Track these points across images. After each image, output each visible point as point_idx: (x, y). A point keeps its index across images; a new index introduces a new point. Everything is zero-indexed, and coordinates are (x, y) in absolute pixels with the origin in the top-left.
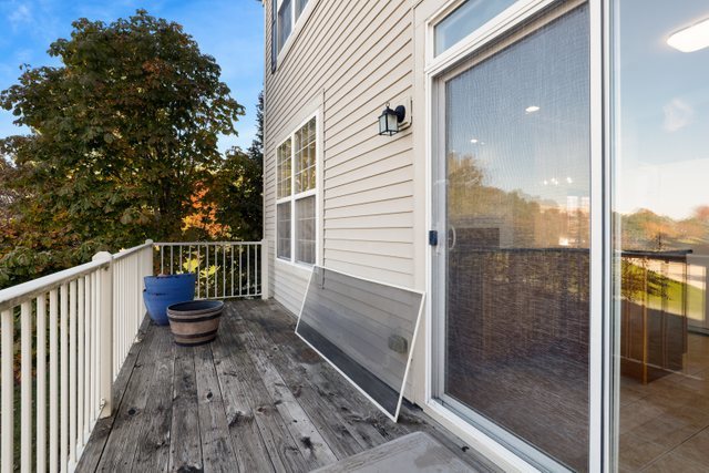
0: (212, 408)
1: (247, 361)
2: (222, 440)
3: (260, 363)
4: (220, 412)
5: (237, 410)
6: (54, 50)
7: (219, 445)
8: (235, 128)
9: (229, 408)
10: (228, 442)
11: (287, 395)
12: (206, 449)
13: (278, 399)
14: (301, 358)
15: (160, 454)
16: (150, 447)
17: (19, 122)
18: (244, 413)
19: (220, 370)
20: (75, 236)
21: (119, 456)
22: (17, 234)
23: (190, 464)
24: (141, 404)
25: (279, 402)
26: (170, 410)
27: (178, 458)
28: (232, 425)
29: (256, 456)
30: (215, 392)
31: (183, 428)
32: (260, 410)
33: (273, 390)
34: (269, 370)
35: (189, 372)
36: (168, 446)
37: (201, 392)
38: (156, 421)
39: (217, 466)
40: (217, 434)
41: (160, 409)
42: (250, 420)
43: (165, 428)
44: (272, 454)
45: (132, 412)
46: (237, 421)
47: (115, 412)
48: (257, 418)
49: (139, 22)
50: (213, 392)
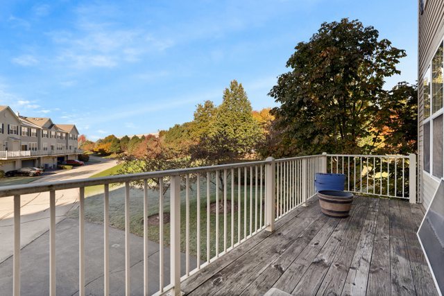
0: (312, 250)
1: (356, 237)
2: (303, 266)
3: (364, 242)
4: (314, 254)
5: (324, 258)
6: (288, 64)
7: (300, 267)
8: (397, 69)
9: (321, 254)
10: (305, 269)
11: (365, 268)
12: (294, 265)
13: (355, 266)
14: (403, 252)
15: (275, 255)
16: (274, 251)
17: (277, 101)
18: (326, 261)
19: (334, 235)
20: (297, 151)
21: (263, 247)
22: (277, 149)
23: (282, 266)
24: (285, 233)
25: (353, 268)
26: (293, 241)
27: (279, 261)
28: (314, 263)
29: (312, 283)
30: (321, 244)
31: (292, 251)
32: (337, 265)
33: (357, 260)
34: (366, 248)
35: (317, 228)
36: (280, 254)
37: (314, 241)
38: (285, 242)
39: (291, 274)
40: (303, 262)
41: (290, 239)
42: (326, 266)
43: (285, 247)
44: (321, 289)
45: (279, 234)
46: (320, 263)
47: (274, 232)
48: (331, 268)
49: (323, 30)
50: (320, 243)
